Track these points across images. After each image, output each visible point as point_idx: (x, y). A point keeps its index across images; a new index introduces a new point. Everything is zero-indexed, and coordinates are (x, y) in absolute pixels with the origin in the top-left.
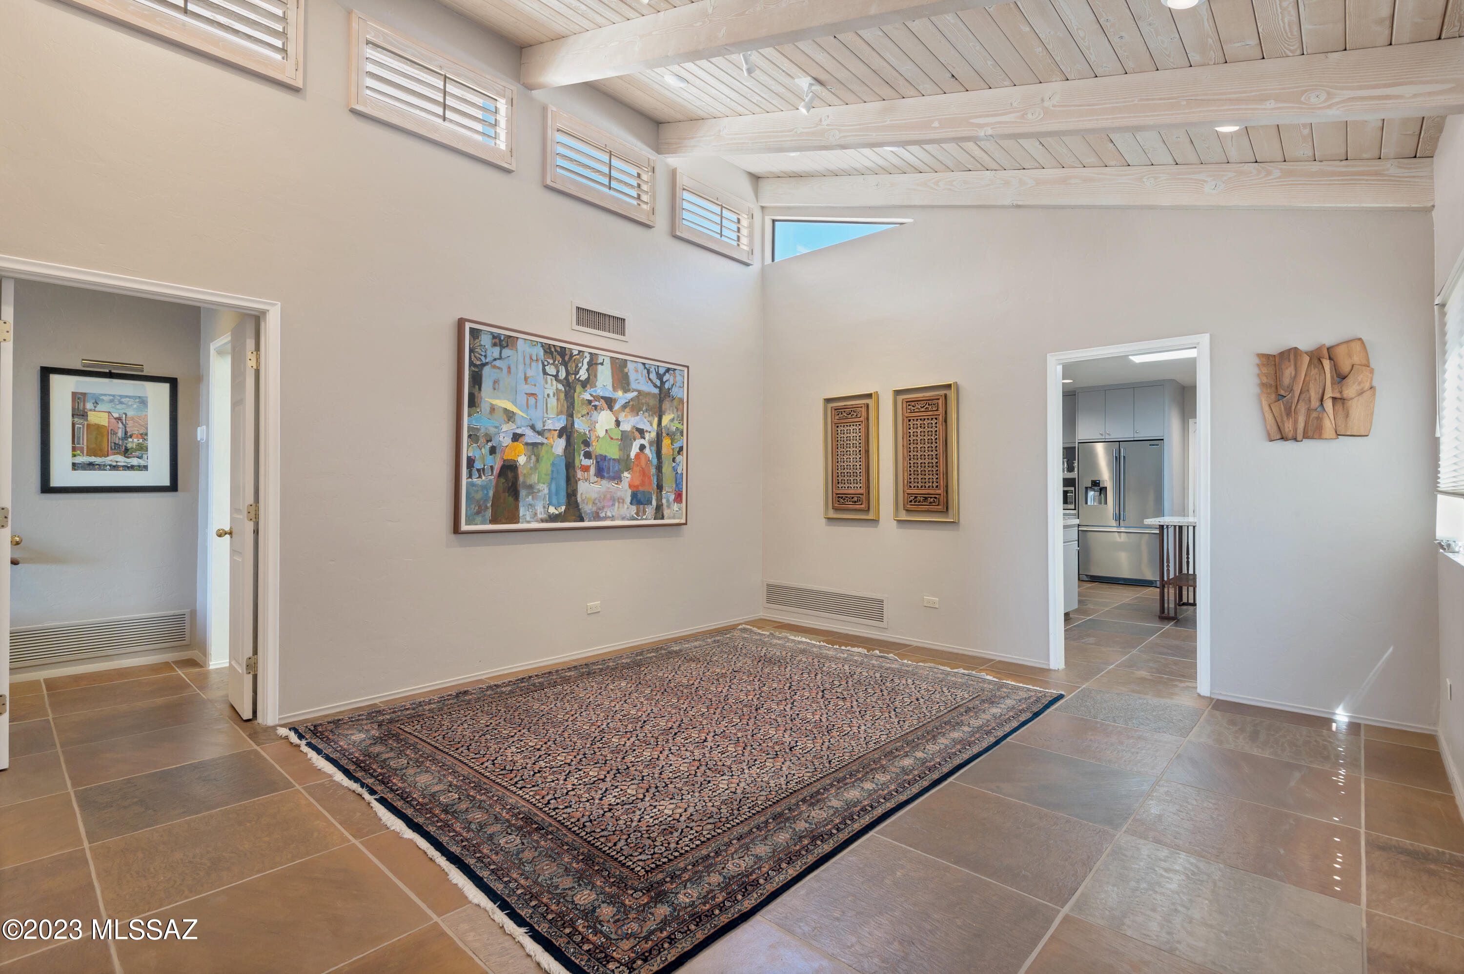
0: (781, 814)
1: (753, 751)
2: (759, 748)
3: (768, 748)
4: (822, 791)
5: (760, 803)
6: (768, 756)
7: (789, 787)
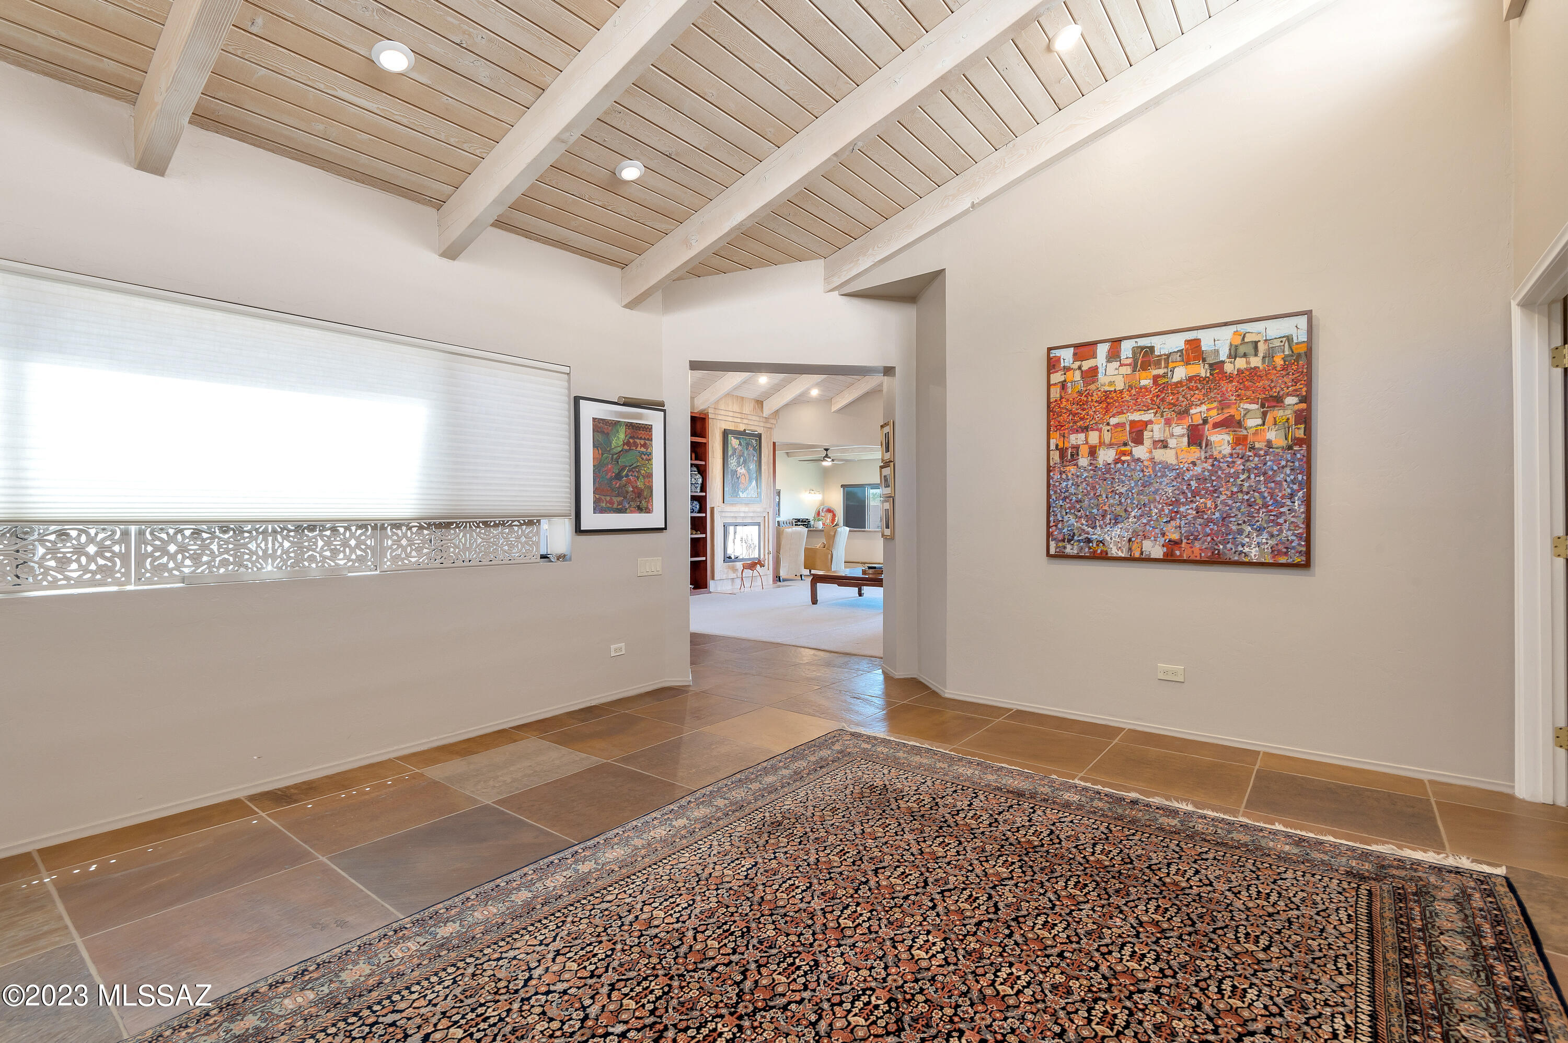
0: (770, 793)
1: (806, 857)
2: (799, 862)
3: (787, 863)
4: (730, 813)
5: (790, 799)
6: (785, 850)
7: (762, 814)
